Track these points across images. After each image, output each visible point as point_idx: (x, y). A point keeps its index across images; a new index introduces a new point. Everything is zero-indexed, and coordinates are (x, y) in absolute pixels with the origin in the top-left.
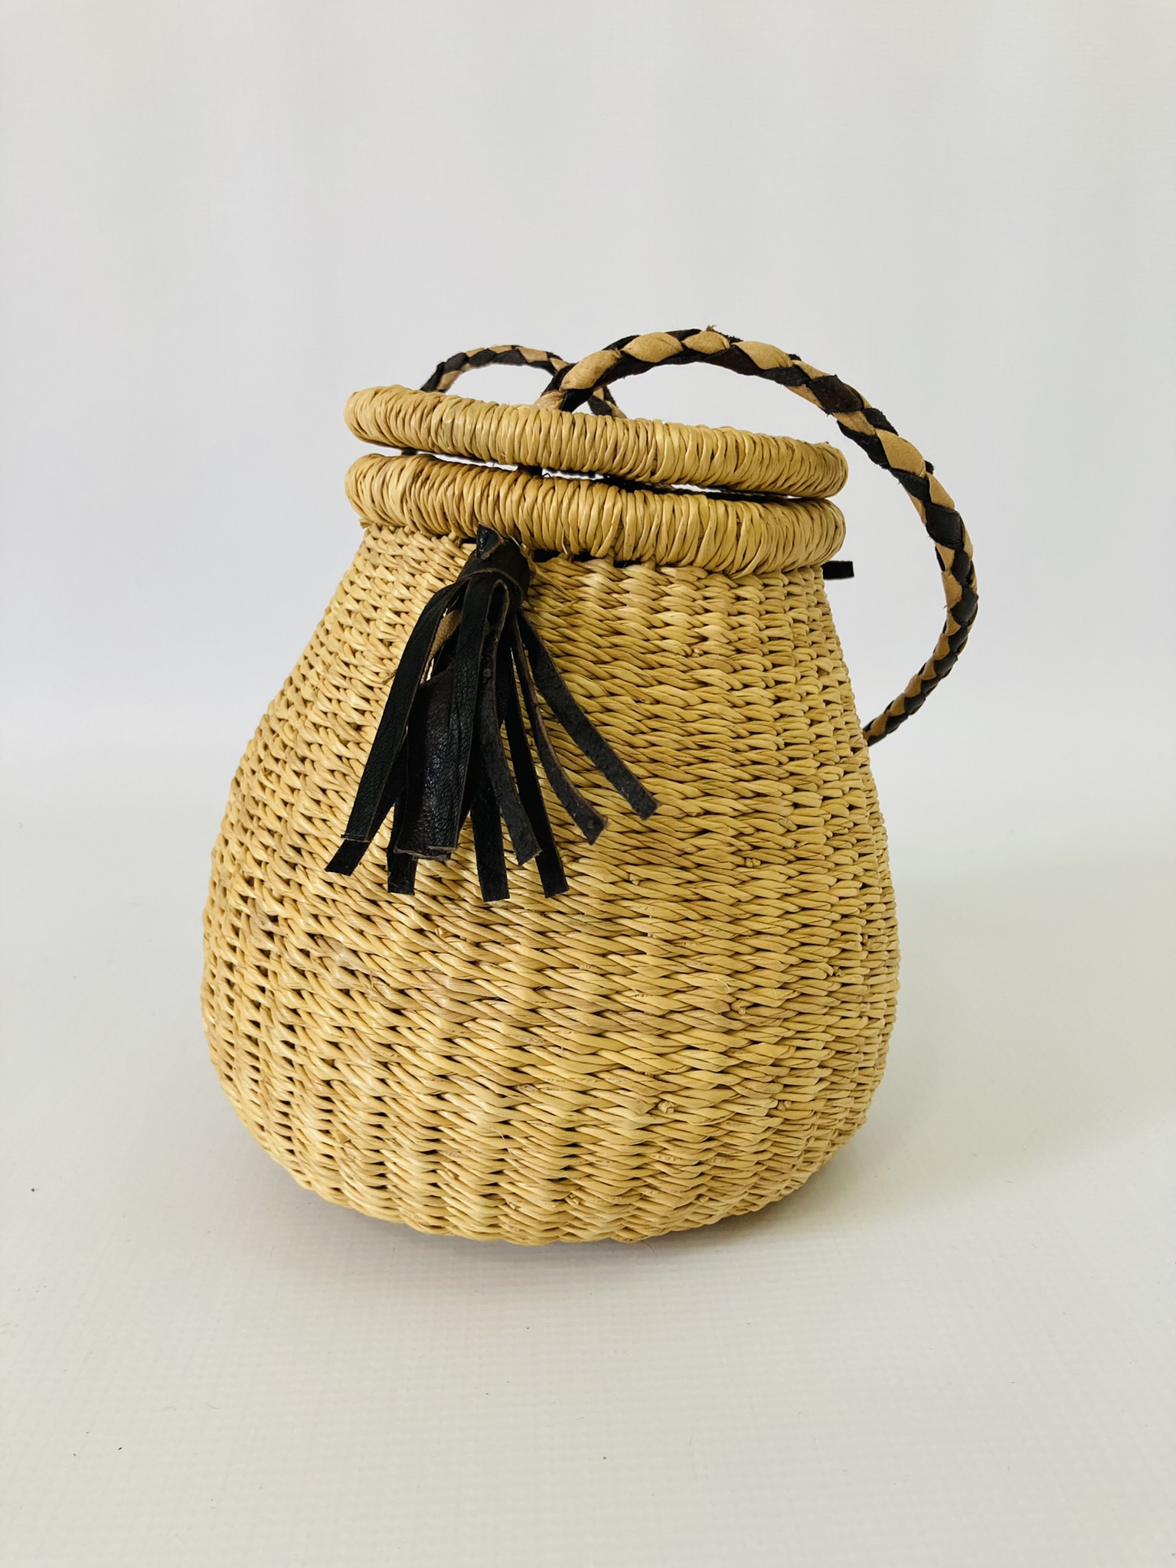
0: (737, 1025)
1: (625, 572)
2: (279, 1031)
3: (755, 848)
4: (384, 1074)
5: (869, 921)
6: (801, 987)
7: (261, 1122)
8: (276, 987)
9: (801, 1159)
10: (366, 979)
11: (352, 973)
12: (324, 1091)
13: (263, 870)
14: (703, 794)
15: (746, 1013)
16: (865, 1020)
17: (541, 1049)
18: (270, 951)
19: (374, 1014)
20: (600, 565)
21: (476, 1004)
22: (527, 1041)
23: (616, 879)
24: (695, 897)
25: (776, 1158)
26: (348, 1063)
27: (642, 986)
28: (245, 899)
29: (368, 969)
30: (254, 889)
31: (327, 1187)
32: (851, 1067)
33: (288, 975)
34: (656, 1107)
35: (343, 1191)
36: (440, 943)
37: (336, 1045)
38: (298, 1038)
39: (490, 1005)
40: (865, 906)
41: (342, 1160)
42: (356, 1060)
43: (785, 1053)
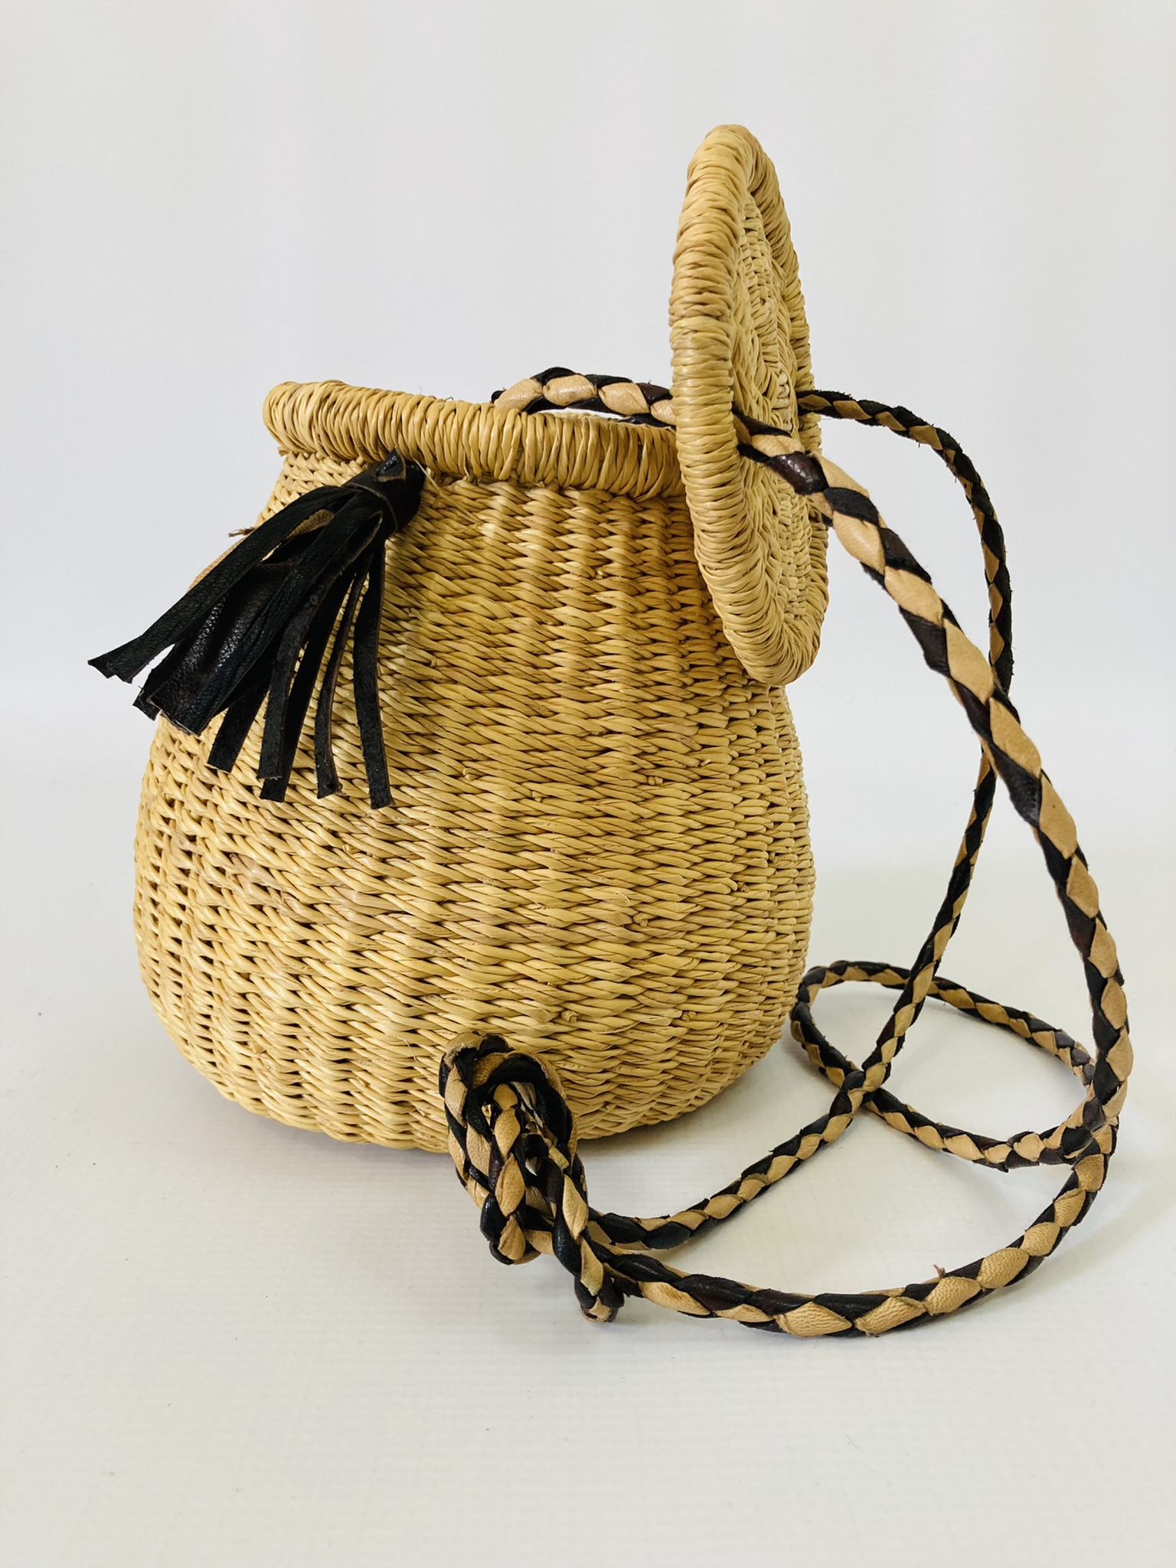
0: (639, 937)
1: (529, 495)
2: (198, 947)
3: (658, 766)
4: (295, 986)
5: (776, 840)
6: (705, 901)
7: (185, 1036)
8: (194, 904)
9: (708, 1068)
10: (277, 895)
11: (265, 889)
12: (240, 1003)
13: (183, 792)
14: (606, 714)
15: (648, 926)
16: (772, 935)
17: (446, 960)
18: (189, 870)
19: (284, 928)
20: (503, 487)
21: (383, 918)
22: (431, 953)
23: (518, 796)
24: (598, 814)
25: (682, 1067)
26: (263, 976)
27: (544, 900)
28: (167, 820)
29: (278, 885)
30: (174, 810)
31: (247, 1097)
32: (759, 980)
33: (204, 892)
34: (560, 1015)
35: (262, 1101)
36: (346, 859)
37: (251, 959)
38: (215, 952)
39: (396, 919)
40: (773, 824)
41: (259, 1070)
42: (269, 973)
43: (688, 964)
